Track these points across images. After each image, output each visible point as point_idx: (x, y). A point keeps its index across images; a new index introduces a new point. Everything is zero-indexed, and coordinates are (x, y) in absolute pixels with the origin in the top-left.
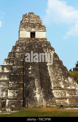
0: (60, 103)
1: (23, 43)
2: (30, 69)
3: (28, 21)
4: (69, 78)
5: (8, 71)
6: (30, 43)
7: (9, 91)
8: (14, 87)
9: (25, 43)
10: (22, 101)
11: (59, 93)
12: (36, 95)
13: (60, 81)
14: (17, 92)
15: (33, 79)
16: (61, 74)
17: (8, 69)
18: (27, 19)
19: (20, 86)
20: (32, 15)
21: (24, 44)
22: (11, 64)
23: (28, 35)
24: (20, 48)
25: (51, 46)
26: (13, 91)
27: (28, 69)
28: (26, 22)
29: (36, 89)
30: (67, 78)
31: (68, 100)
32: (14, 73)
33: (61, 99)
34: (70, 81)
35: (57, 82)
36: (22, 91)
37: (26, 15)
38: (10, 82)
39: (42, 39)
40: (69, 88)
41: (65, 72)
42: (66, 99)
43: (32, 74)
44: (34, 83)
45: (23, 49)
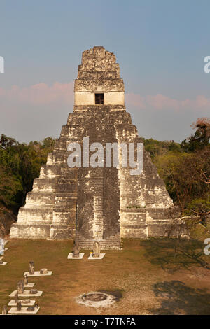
0: (134, 235)
1: (80, 119)
2: (88, 176)
3: (91, 67)
4: (156, 188)
5: (54, 176)
6: (92, 119)
7: (54, 213)
8: (62, 206)
9: (84, 119)
10: (74, 230)
11: (135, 216)
12: (92, 227)
13: (140, 194)
14: (67, 216)
15: (90, 197)
16: (142, 180)
17: (54, 172)
18: (90, 62)
19: (71, 203)
20: (99, 54)
21: (83, 121)
22: (59, 162)
23: (91, 100)
24: (74, 130)
25: (131, 123)
26: (61, 213)
27: (84, 176)
28: (88, 68)
29: (93, 217)
30: (153, 187)
31: (147, 229)
32: (63, 181)
33: (136, 227)
34: (156, 192)
35: (134, 196)
36: (75, 214)
37: (88, 52)
38: (56, 198)
39: (117, 106)
40: (154, 206)
41: (152, 176)
42: (145, 227)
43: (90, 186)
44: (91, 205)
45: (79, 133)
